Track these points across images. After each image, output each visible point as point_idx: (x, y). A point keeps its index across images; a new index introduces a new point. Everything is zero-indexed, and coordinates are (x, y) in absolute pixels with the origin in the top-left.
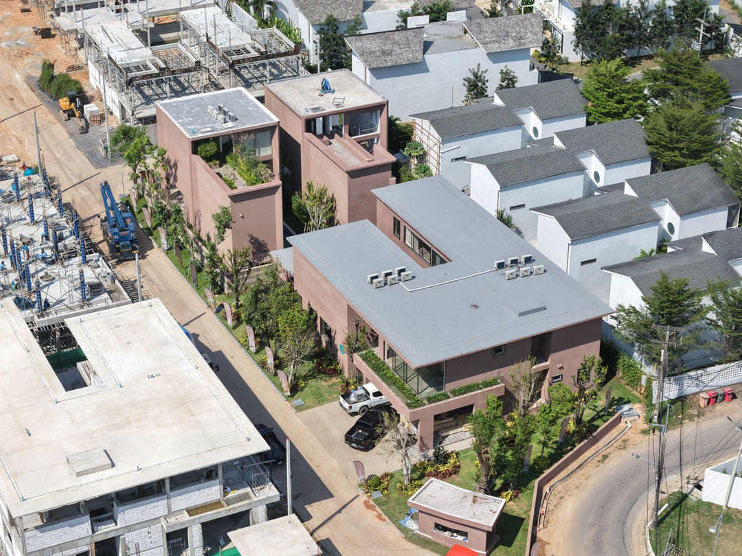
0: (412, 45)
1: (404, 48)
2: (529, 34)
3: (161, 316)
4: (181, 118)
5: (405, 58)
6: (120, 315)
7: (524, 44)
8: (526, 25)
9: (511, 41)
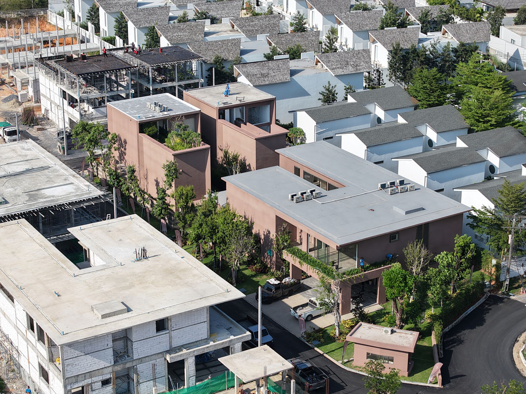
0: (282, 70)
1: (277, 72)
2: (362, 63)
3: (140, 224)
4: (128, 111)
5: (278, 79)
6: (109, 225)
7: (360, 70)
8: (360, 57)
9: (350, 67)
